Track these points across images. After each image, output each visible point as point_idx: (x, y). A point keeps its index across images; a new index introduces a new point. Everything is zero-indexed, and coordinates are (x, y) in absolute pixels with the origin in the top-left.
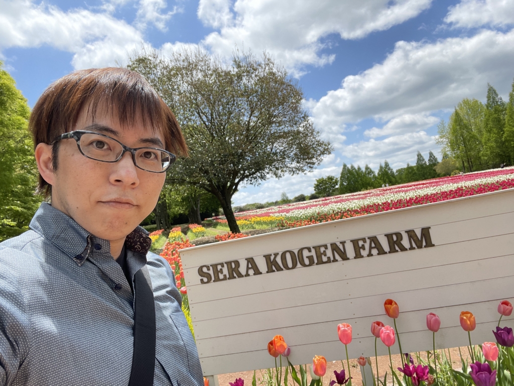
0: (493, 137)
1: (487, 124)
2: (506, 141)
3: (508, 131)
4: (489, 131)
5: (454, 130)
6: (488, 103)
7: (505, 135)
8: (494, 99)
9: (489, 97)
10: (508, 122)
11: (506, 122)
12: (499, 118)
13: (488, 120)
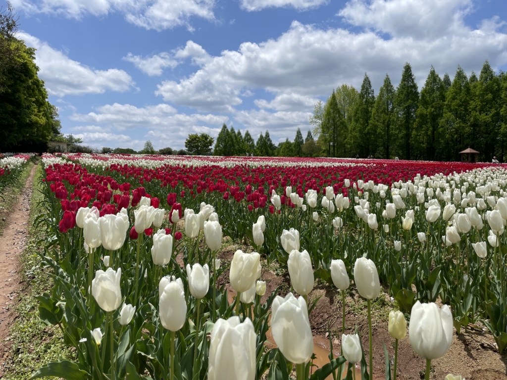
0: (358, 127)
1: (356, 113)
2: (368, 133)
3: (372, 124)
4: (357, 121)
5: (328, 113)
6: (361, 93)
7: (369, 127)
8: (367, 89)
9: (363, 87)
10: (374, 115)
11: (372, 115)
12: (368, 110)
13: (357, 109)
